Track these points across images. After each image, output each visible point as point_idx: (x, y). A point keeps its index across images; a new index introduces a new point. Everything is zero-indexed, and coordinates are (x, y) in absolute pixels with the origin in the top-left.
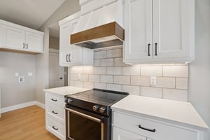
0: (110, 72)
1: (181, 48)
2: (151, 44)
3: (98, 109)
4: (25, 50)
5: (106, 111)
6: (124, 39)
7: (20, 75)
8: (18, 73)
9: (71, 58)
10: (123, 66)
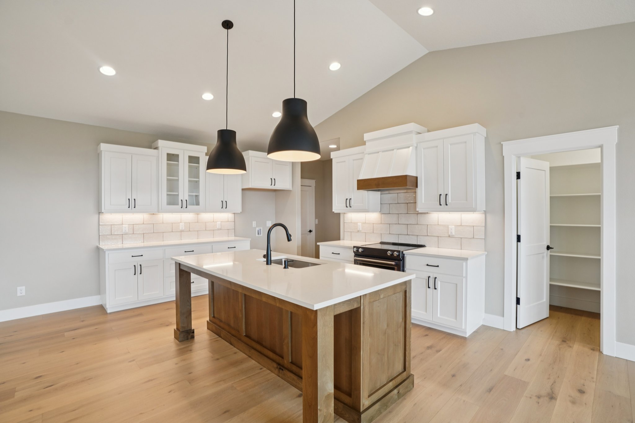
0: (403, 220)
1: (467, 200)
2: (443, 194)
3: (392, 255)
4: (273, 187)
5: (399, 255)
6: (417, 187)
7: (257, 226)
8: (255, 222)
9: (352, 204)
10: (418, 213)
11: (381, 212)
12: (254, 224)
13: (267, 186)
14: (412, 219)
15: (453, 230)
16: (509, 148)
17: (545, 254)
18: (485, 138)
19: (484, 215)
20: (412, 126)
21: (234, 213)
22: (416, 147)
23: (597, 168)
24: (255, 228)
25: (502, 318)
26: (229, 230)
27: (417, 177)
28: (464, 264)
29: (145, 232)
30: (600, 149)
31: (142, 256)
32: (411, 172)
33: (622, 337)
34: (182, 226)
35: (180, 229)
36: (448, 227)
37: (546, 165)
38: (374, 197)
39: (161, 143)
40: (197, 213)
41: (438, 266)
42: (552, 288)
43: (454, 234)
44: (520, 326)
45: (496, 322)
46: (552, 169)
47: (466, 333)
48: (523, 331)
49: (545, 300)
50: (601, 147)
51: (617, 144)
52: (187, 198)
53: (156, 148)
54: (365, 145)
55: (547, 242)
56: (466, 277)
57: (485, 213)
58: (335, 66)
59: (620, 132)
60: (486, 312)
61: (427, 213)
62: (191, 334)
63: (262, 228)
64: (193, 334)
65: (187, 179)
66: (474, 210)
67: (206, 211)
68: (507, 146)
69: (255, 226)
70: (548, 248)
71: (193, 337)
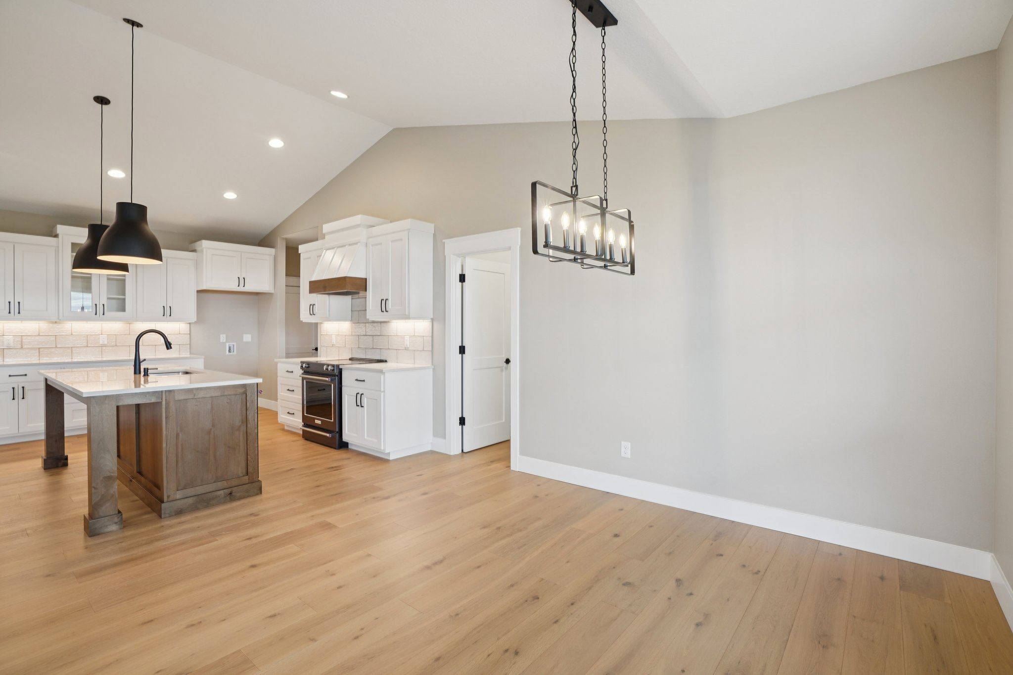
3: (327, 369)
4: (241, 289)
6: (366, 291)
7: (227, 341)
8: (225, 335)
9: (316, 311)
11: (352, 320)
12: (223, 338)
13: (233, 287)
15: (408, 341)
16: (450, 247)
17: (504, 369)
19: (430, 323)
20: (360, 218)
21: (190, 323)
22: (366, 243)
24: (224, 344)
25: (443, 440)
26: (181, 346)
27: (366, 279)
28: (382, 376)
29: (41, 347)
31: (26, 375)
32: (360, 273)
34: (103, 340)
35: (100, 343)
36: (404, 338)
38: (336, 301)
39: (60, 229)
40: (129, 321)
41: (364, 381)
43: (409, 346)
44: (467, 450)
45: (441, 446)
47: (386, 453)
48: (466, 454)
49: (504, 420)
51: (520, 247)
52: (104, 300)
53: (56, 236)
54: (324, 238)
56: (384, 392)
57: (433, 320)
58: (276, 143)
60: (434, 435)
62: (63, 461)
63: (235, 344)
64: (65, 461)
67: (137, 320)
69: (225, 341)
71: (65, 465)
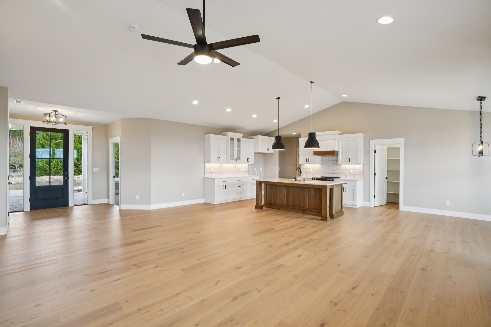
0: (331, 167)
1: (357, 160)
2: (348, 158)
5: (332, 180)
6: (338, 155)
9: (309, 161)
10: (338, 165)
11: (321, 164)
12: (256, 169)
13: (265, 151)
14: (335, 167)
15: (351, 171)
16: (372, 142)
17: (385, 181)
18: (364, 138)
19: (363, 166)
20: (336, 132)
22: (338, 140)
23: (398, 149)
24: (256, 171)
25: (369, 203)
26: (247, 172)
27: (338, 151)
28: (356, 182)
29: (218, 172)
30: (400, 145)
31: (226, 181)
32: (336, 149)
33: (405, 204)
36: (349, 170)
37: (386, 148)
38: (318, 158)
39: (229, 133)
41: (347, 184)
42: (388, 194)
43: (352, 173)
44: (375, 205)
45: (367, 204)
46: (388, 148)
47: (356, 206)
48: (376, 207)
49: (385, 198)
50: (400, 144)
51: (404, 144)
52: (237, 157)
53: (226, 135)
55: (386, 176)
56: (357, 187)
57: (363, 165)
59: (405, 140)
60: (363, 201)
61: (341, 165)
63: (259, 171)
65: (236, 149)
66: (359, 164)
67: (242, 163)
68: (371, 141)
70: (386, 178)
